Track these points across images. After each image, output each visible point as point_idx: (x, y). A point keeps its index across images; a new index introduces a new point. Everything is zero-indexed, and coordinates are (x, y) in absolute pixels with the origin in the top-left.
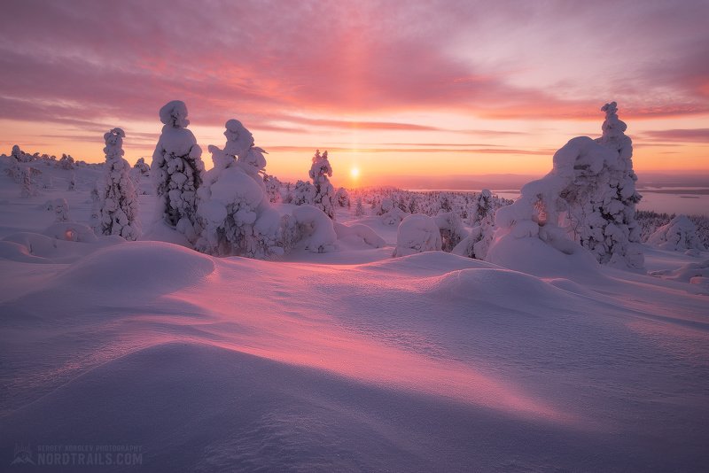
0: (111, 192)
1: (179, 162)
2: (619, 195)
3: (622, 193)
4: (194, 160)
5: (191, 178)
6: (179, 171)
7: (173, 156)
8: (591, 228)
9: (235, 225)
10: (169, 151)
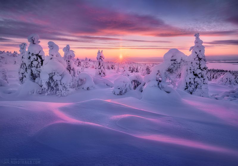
0: (22, 66)
1: (35, 57)
2: (200, 67)
3: (201, 66)
4: (41, 56)
5: (40, 63)
6: (35, 60)
7: (33, 55)
8: (190, 79)
9: (54, 81)
10: (31, 53)
